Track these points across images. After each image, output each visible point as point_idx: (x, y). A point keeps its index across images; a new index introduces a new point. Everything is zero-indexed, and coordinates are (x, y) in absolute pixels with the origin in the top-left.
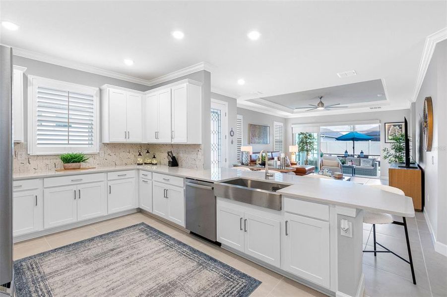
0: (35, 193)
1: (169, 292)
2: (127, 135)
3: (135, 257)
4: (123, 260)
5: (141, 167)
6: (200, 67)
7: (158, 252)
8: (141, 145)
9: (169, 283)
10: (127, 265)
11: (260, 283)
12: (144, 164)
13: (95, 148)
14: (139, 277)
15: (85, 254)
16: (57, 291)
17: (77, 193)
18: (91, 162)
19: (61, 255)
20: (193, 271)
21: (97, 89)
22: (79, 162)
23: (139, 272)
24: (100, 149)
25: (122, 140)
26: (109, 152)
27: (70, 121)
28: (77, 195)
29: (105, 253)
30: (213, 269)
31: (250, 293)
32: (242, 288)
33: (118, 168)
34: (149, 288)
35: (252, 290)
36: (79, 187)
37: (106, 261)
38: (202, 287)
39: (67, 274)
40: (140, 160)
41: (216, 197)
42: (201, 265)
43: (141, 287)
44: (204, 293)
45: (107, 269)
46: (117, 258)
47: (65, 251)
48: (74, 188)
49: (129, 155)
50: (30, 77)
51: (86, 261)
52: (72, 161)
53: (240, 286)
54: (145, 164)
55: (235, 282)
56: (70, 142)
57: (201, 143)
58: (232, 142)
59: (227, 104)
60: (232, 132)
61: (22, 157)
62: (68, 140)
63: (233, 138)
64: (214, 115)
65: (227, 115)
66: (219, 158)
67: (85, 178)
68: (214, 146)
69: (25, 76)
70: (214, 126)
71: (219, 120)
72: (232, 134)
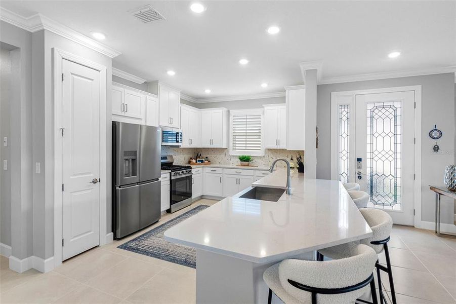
2: (277, 142)
13: (262, 153)
22: (248, 161)
24: (265, 153)
25: (274, 146)
26: (272, 155)
27: (247, 134)
28: (238, 181)
36: (240, 177)
48: (237, 177)
50: (231, 111)
52: (245, 160)
56: (247, 148)
57: (304, 149)
58: (436, 149)
59: (418, 88)
60: (436, 132)
61: (228, 157)
62: (246, 147)
63: (439, 142)
64: (384, 111)
65: (419, 105)
66: (396, 173)
67: (243, 172)
68: (384, 153)
69: (229, 112)
70: (384, 126)
71: (395, 116)
72: (436, 134)
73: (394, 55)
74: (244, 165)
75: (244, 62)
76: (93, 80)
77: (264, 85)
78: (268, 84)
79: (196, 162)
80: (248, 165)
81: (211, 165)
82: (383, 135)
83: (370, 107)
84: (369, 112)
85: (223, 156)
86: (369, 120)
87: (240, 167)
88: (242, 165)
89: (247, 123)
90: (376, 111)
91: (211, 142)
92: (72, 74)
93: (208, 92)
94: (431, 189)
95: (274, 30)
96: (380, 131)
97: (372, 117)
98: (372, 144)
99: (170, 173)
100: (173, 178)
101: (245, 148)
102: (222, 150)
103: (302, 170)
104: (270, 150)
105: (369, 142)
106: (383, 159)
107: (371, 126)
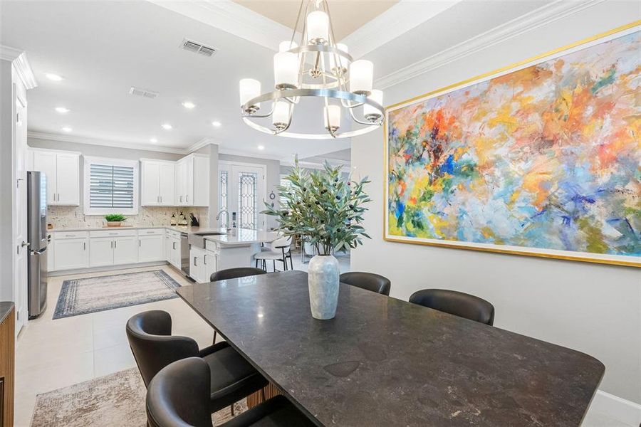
0: (84, 241)
2: (159, 199)
5: (174, 227)
6: (207, 142)
8: (177, 208)
12: (177, 225)
13: (134, 211)
17: (114, 243)
18: (129, 222)
21: (137, 161)
22: (119, 221)
25: (155, 203)
26: (147, 213)
27: (114, 188)
28: (114, 245)
33: (154, 226)
36: (116, 239)
40: (173, 221)
41: (190, 245)
48: (112, 239)
49: (166, 217)
52: (113, 219)
54: (179, 224)
56: (114, 206)
57: (208, 205)
58: (273, 205)
62: (113, 204)
63: (274, 201)
64: (248, 179)
65: (265, 178)
66: (254, 222)
67: (120, 233)
68: (248, 208)
69: (81, 158)
70: (248, 189)
71: (254, 183)
72: (272, 196)
73: (261, 148)
74: (114, 226)
75: (167, 127)
77: (154, 141)
80: (120, 226)
82: (248, 196)
83: (240, 175)
85: (70, 216)
86: (239, 184)
87: (107, 228)
88: (109, 226)
89: (114, 175)
90: (244, 179)
91: (57, 197)
94: (272, 229)
96: (246, 193)
97: (241, 183)
98: (241, 202)
101: (111, 206)
102: (70, 208)
103: (195, 223)
104: (145, 207)
105: (239, 200)
106: (248, 212)
107: (241, 189)
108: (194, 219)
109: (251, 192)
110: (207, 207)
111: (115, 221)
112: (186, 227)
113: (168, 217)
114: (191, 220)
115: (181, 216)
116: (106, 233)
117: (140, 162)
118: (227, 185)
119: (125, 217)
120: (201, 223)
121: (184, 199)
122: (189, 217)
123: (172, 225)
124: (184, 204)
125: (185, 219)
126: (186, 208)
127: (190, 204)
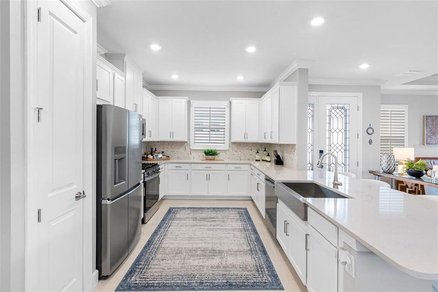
0: (187, 172)
1: (213, 255)
2: (246, 136)
3: (219, 227)
4: (210, 226)
6: (295, 66)
7: (234, 230)
8: (261, 144)
9: (219, 251)
10: (210, 230)
11: (282, 289)
12: (261, 161)
13: (225, 146)
14: (208, 239)
15: (199, 215)
16: (173, 227)
17: (208, 175)
18: (222, 156)
19: (189, 211)
20: (241, 251)
21: (228, 102)
22: (214, 155)
23: (211, 236)
24: (230, 147)
25: (242, 140)
26: (236, 149)
27: (211, 127)
28: (208, 177)
29: (207, 218)
30: (256, 259)
31: (263, 289)
32: (261, 282)
33: (242, 162)
34: (206, 247)
35: (267, 288)
36: (210, 172)
37: (202, 223)
38: (234, 264)
39: (183, 221)
40: (258, 157)
42: (251, 251)
43: (203, 244)
44: (231, 268)
45: (199, 227)
46: (209, 224)
47: (192, 210)
48: (206, 172)
49: (251, 152)
50: (192, 101)
51: (195, 219)
53: (262, 280)
54: (263, 160)
55: (261, 275)
56: (211, 142)
57: (295, 143)
58: (370, 142)
59: (360, 95)
60: (370, 129)
61: (188, 150)
62: (210, 140)
63: (372, 137)
64: (338, 111)
65: (361, 108)
66: (345, 161)
67: (213, 167)
68: (338, 146)
69: (189, 102)
70: (338, 123)
71: (346, 116)
72: (370, 131)
73: (364, 66)
74: (210, 160)
75: (251, 49)
76: (76, 33)
77: (240, 78)
78: (244, 77)
79: (154, 158)
80: (214, 160)
81: (171, 161)
82: (338, 131)
83: (329, 107)
84: (328, 111)
85: (182, 150)
86: (328, 118)
87: (205, 162)
88: (207, 160)
89: (211, 115)
90: (333, 111)
91: (172, 134)
92: (50, 13)
93: (175, 77)
94: (370, 172)
95: (317, 22)
96: (335, 128)
97: (330, 116)
98: (330, 138)
99: (144, 173)
100: (147, 179)
101: (209, 142)
102: (181, 144)
103: (279, 162)
104: (234, 143)
105: (327, 136)
106: (337, 150)
107: (330, 123)
108: (278, 157)
109: (341, 126)
110: (294, 145)
111: (211, 155)
112: (269, 164)
113: (254, 152)
114: (274, 158)
115: (265, 152)
116: (203, 167)
117: (230, 102)
118: (313, 119)
119: (218, 152)
120: (286, 162)
121: (268, 136)
122: (272, 154)
123: (256, 160)
124: (268, 140)
125: (268, 155)
126: (270, 145)
127: (275, 140)
